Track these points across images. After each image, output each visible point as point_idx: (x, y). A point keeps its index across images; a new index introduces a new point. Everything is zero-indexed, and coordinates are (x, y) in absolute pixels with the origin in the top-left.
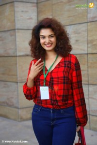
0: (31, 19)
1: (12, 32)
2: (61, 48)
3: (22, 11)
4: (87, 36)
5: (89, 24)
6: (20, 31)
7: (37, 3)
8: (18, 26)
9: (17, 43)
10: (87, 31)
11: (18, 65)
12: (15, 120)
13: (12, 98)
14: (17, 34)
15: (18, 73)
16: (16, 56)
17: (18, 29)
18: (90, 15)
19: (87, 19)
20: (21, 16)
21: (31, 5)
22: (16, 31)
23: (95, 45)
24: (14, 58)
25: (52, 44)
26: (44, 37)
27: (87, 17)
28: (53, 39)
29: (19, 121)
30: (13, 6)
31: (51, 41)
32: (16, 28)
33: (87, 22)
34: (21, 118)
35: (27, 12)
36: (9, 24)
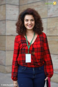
0: (15, 14)
1: (4, 21)
2: (38, 29)
3: (10, 10)
4: (47, 26)
5: (48, 19)
6: (9, 21)
7: (19, 6)
8: (7, 18)
9: (7, 28)
10: (47, 23)
11: (6, 41)
12: (3, 73)
13: (2, 60)
14: (7, 23)
15: (6, 45)
16: (6, 35)
17: (7, 20)
18: (49, 14)
19: (47, 16)
20: (10, 13)
21: (15, 6)
22: (6, 21)
23: (51, 31)
24: (4, 37)
25: (32, 25)
26: (27, 20)
27: (47, 15)
28: (33, 22)
29: (5, 74)
30: (5, 7)
31: (32, 23)
32: (6, 19)
33: (47, 18)
34: (7, 72)
35: (13, 10)
36: (2, 17)
